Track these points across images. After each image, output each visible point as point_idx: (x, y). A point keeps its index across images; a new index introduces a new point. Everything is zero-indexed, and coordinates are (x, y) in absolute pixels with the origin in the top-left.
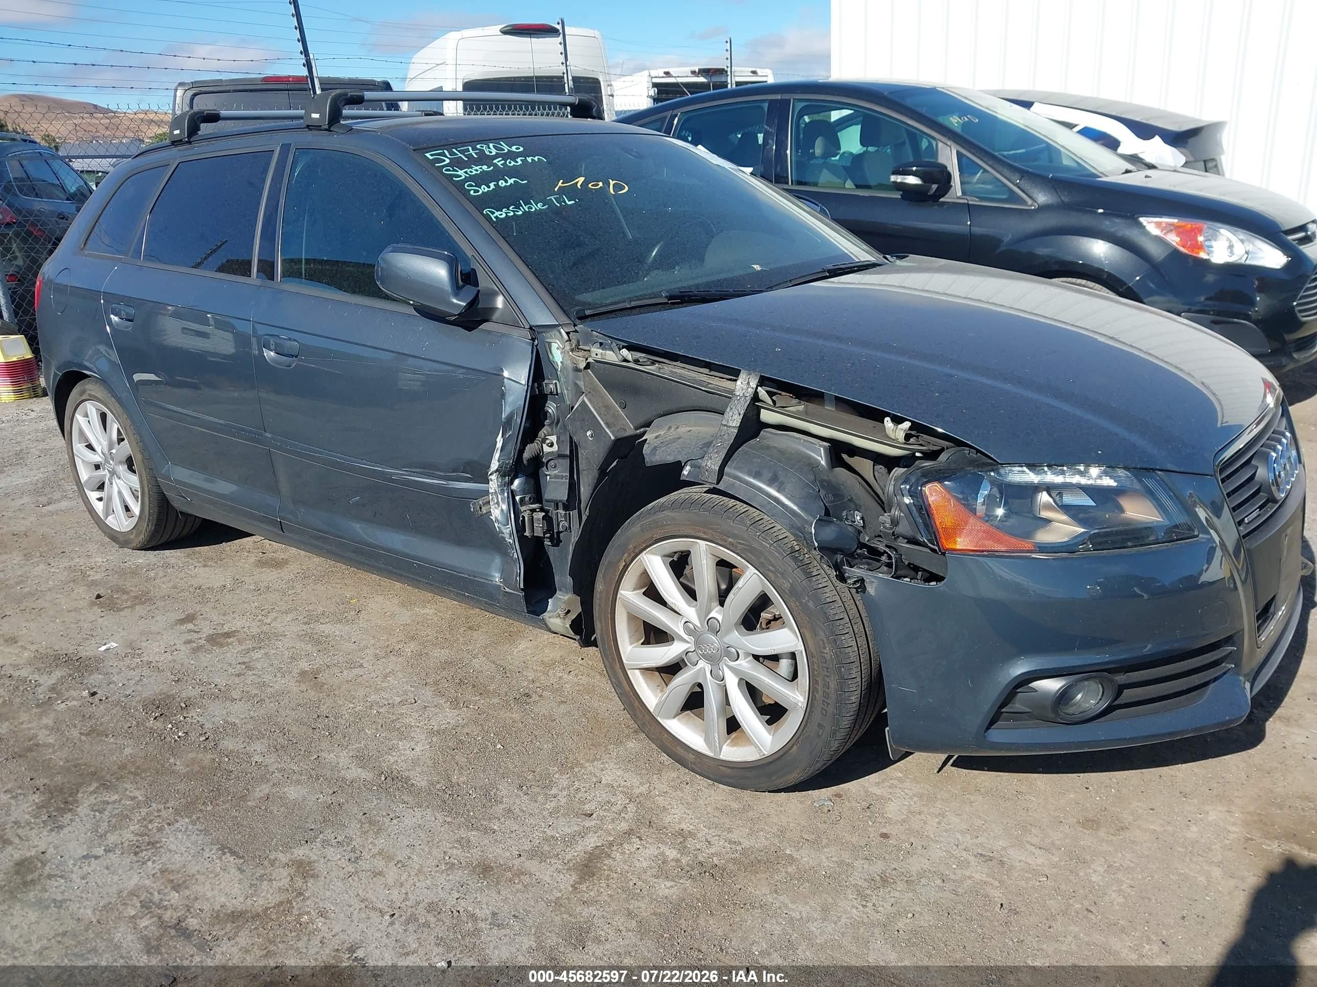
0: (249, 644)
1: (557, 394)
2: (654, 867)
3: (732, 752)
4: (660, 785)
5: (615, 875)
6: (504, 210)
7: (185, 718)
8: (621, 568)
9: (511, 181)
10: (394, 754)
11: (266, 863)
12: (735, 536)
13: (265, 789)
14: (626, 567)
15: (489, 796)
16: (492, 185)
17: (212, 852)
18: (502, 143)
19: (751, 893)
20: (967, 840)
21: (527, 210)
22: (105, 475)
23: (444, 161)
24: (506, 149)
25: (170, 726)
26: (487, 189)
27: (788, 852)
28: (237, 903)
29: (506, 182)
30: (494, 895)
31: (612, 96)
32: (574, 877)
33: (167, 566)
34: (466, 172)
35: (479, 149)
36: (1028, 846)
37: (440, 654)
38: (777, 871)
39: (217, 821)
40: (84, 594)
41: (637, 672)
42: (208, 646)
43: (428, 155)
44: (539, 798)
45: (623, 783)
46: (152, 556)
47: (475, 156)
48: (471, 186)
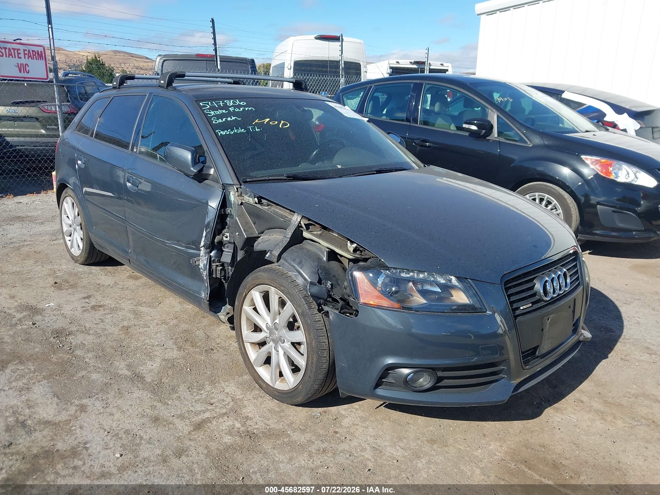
0: (107, 311)
1: (231, 215)
2: (227, 430)
3: (279, 385)
4: (249, 396)
5: (209, 430)
6: (225, 131)
7: (66, 339)
8: (244, 296)
9: (233, 118)
10: (144, 366)
11: (69, 404)
12: (284, 287)
13: (84, 373)
14: (246, 295)
15: (174, 389)
16: (224, 120)
17: (49, 396)
18: (237, 100)
19: (263, 447)
20: (371, 440)
21: (236, 132)
22: (72, 230)
23: (207, 107)
24: (238, 102)
25: (58, 342)
26: (221, 121)
27: (289, 432)
28: (50, 418)
29: (231, 118)
30: (155, 431)
31: (366, 72)
32: (192, 429)
33: (90, 273)
34: (215, 113)
35: (225, 103)
36: (397, 447)
37: (184, 326)
38: (279, 439)
39: (58, 383)
40: (51, 281)
41: (249, 344)
42: (90, 310)
43: (201, 104)
44: (194, 394)
45: (233, 393)
46: (86, 268)
47: (222, 105)
48: (215, 119)
